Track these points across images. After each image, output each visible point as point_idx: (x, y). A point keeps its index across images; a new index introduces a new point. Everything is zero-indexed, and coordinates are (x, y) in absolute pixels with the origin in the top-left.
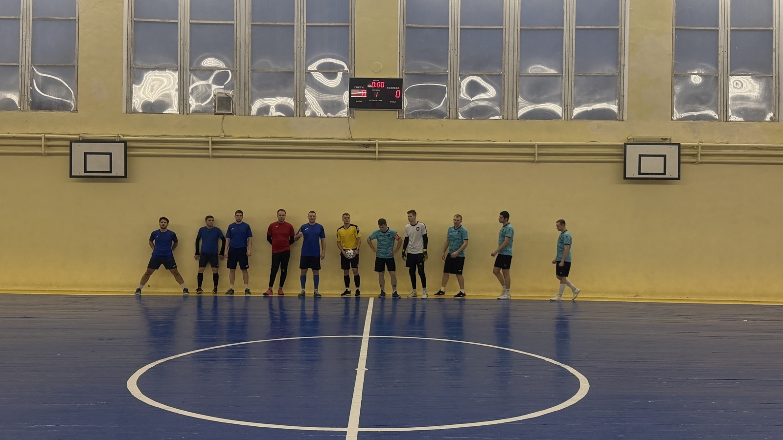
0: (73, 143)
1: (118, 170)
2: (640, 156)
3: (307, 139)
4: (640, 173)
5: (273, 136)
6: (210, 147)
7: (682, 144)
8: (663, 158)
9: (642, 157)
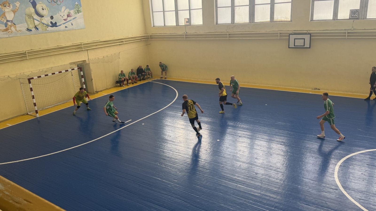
0: (290, 35)
1: (307, 45)
6: (347, 34)
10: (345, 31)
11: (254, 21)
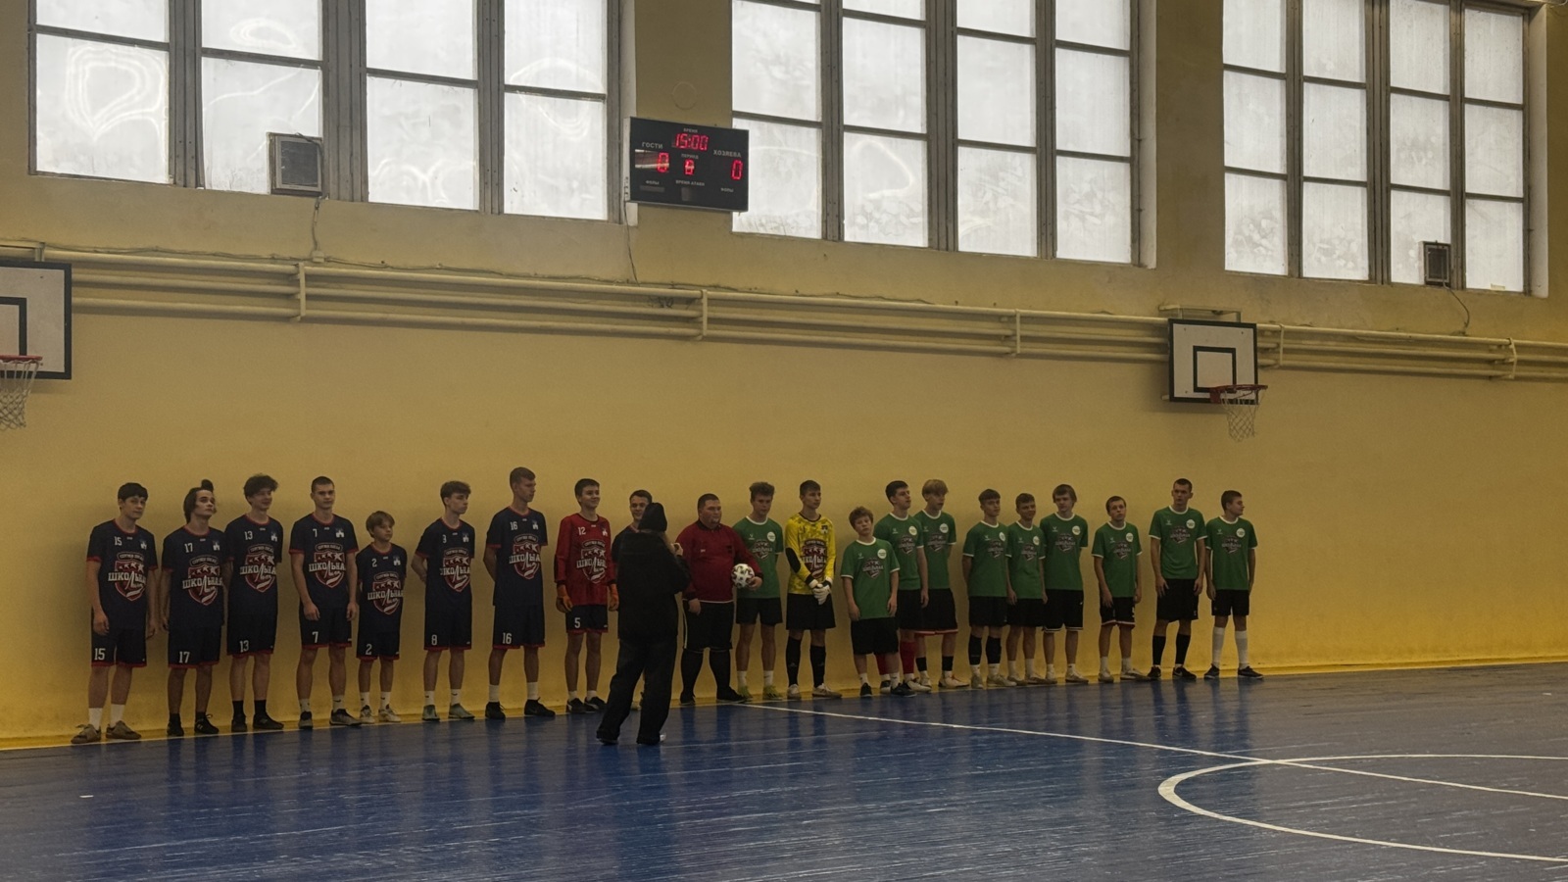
2: (1196, 349)
3: (528, 277)
4: (1197, 389)
5: (445, 265)
6: (303, 290)
7: (1258, 325)
8: (1230, 355)
9: (1199, 353)
10: (285, 269)
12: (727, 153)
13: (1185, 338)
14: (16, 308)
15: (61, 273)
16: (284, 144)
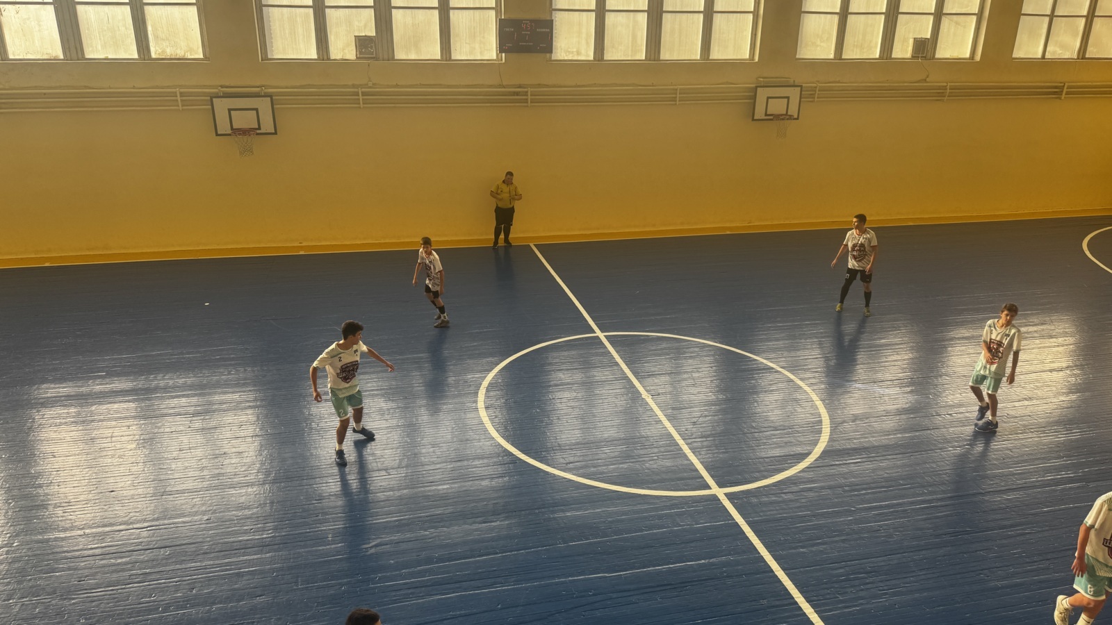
0: (214, 99)
1: (267, 126)
2: (768, 98)
4: (766, 115)
5: (422, 83)
6: (361, 97)
7: (804, 85)
8: (786, 100)
9: (770, 100)
10: (356, 90)
11: (83, 54)
12: (544, 30)
13: (762, 94)
14: (255, 112)
15: (269, 99)
16: (359, 40)
